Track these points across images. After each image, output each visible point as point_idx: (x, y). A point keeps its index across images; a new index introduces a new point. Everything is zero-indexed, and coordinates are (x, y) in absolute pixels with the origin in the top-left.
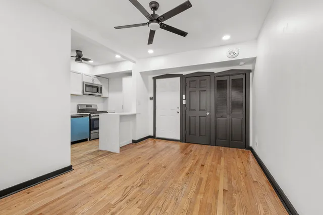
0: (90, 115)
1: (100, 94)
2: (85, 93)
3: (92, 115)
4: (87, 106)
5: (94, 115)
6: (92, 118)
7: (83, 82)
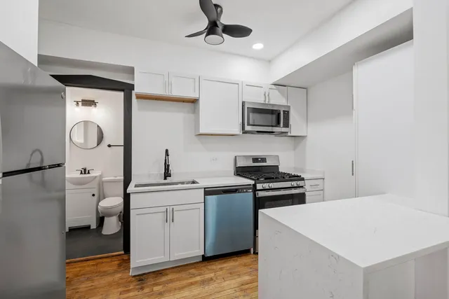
0: (255, 185)
1: (284, 130)
2: (248, 128)
3: (259, 186)
4: (255, 160)
5: (266, 186)
6: (261, 194)
7: (243, 103)
